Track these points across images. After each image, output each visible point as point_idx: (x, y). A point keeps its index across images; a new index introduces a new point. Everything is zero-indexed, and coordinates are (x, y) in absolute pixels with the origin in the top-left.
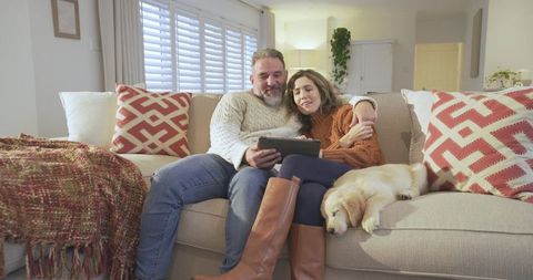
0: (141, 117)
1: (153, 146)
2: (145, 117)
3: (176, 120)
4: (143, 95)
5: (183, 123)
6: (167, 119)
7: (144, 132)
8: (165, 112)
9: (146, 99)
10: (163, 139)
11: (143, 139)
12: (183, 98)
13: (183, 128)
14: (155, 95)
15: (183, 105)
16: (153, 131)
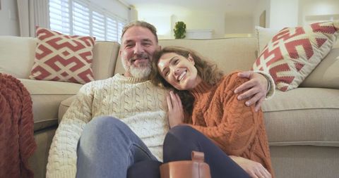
0: (55, 52)
1: (65, 74)
2: (60, 52)
3: (83, 55)
4: (57, 36)
5: (89, 58)
6: (76, 54)
7: (58, 63)
8: (75, 49)
9: (60, 39)
10: (73, 69)
11: (57, 69)
12: (88, 40)
13: (89, 62)
14: (67, 37)
15: (89, 45)
16: (65, 63)
